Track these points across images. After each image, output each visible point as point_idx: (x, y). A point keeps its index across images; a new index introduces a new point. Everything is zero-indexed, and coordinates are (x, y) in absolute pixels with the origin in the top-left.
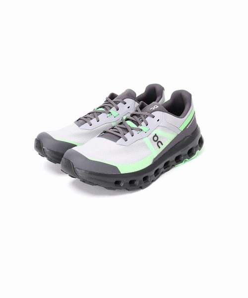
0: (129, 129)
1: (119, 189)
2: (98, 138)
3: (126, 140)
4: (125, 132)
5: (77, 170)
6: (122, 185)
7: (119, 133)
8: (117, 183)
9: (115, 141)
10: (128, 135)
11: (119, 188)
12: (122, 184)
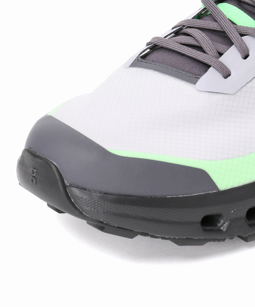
0: (234, 35)
1: (214, 240)
2: (134, 69)
3: (227, 75)
4: (221, 47)
5: (76, 191)
6: (224, 228)
7: (200, 48)
8: (209, 222)
9: (193, 78)
10: (231, 57)
11: (216, 236)
12: (224, 225)
